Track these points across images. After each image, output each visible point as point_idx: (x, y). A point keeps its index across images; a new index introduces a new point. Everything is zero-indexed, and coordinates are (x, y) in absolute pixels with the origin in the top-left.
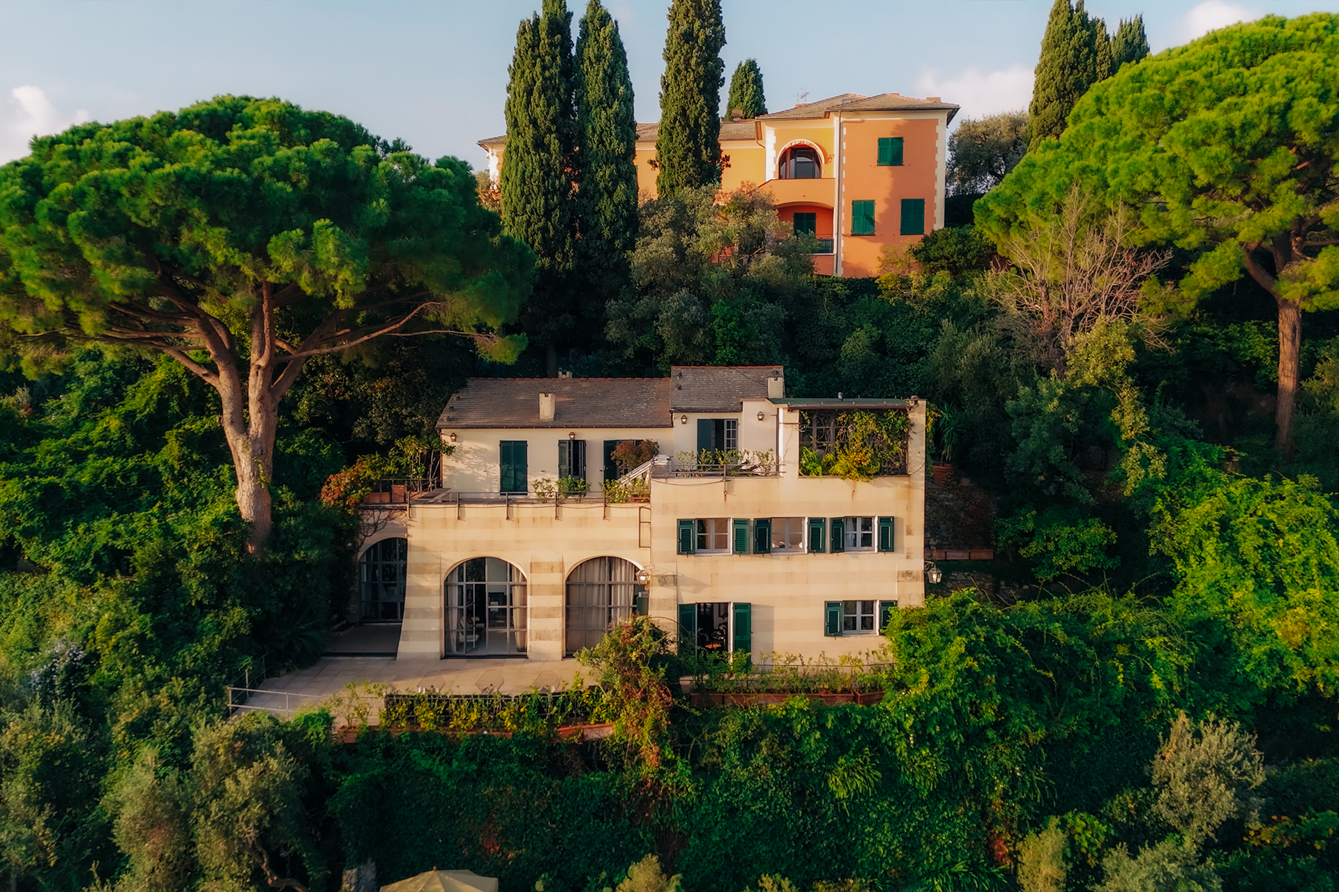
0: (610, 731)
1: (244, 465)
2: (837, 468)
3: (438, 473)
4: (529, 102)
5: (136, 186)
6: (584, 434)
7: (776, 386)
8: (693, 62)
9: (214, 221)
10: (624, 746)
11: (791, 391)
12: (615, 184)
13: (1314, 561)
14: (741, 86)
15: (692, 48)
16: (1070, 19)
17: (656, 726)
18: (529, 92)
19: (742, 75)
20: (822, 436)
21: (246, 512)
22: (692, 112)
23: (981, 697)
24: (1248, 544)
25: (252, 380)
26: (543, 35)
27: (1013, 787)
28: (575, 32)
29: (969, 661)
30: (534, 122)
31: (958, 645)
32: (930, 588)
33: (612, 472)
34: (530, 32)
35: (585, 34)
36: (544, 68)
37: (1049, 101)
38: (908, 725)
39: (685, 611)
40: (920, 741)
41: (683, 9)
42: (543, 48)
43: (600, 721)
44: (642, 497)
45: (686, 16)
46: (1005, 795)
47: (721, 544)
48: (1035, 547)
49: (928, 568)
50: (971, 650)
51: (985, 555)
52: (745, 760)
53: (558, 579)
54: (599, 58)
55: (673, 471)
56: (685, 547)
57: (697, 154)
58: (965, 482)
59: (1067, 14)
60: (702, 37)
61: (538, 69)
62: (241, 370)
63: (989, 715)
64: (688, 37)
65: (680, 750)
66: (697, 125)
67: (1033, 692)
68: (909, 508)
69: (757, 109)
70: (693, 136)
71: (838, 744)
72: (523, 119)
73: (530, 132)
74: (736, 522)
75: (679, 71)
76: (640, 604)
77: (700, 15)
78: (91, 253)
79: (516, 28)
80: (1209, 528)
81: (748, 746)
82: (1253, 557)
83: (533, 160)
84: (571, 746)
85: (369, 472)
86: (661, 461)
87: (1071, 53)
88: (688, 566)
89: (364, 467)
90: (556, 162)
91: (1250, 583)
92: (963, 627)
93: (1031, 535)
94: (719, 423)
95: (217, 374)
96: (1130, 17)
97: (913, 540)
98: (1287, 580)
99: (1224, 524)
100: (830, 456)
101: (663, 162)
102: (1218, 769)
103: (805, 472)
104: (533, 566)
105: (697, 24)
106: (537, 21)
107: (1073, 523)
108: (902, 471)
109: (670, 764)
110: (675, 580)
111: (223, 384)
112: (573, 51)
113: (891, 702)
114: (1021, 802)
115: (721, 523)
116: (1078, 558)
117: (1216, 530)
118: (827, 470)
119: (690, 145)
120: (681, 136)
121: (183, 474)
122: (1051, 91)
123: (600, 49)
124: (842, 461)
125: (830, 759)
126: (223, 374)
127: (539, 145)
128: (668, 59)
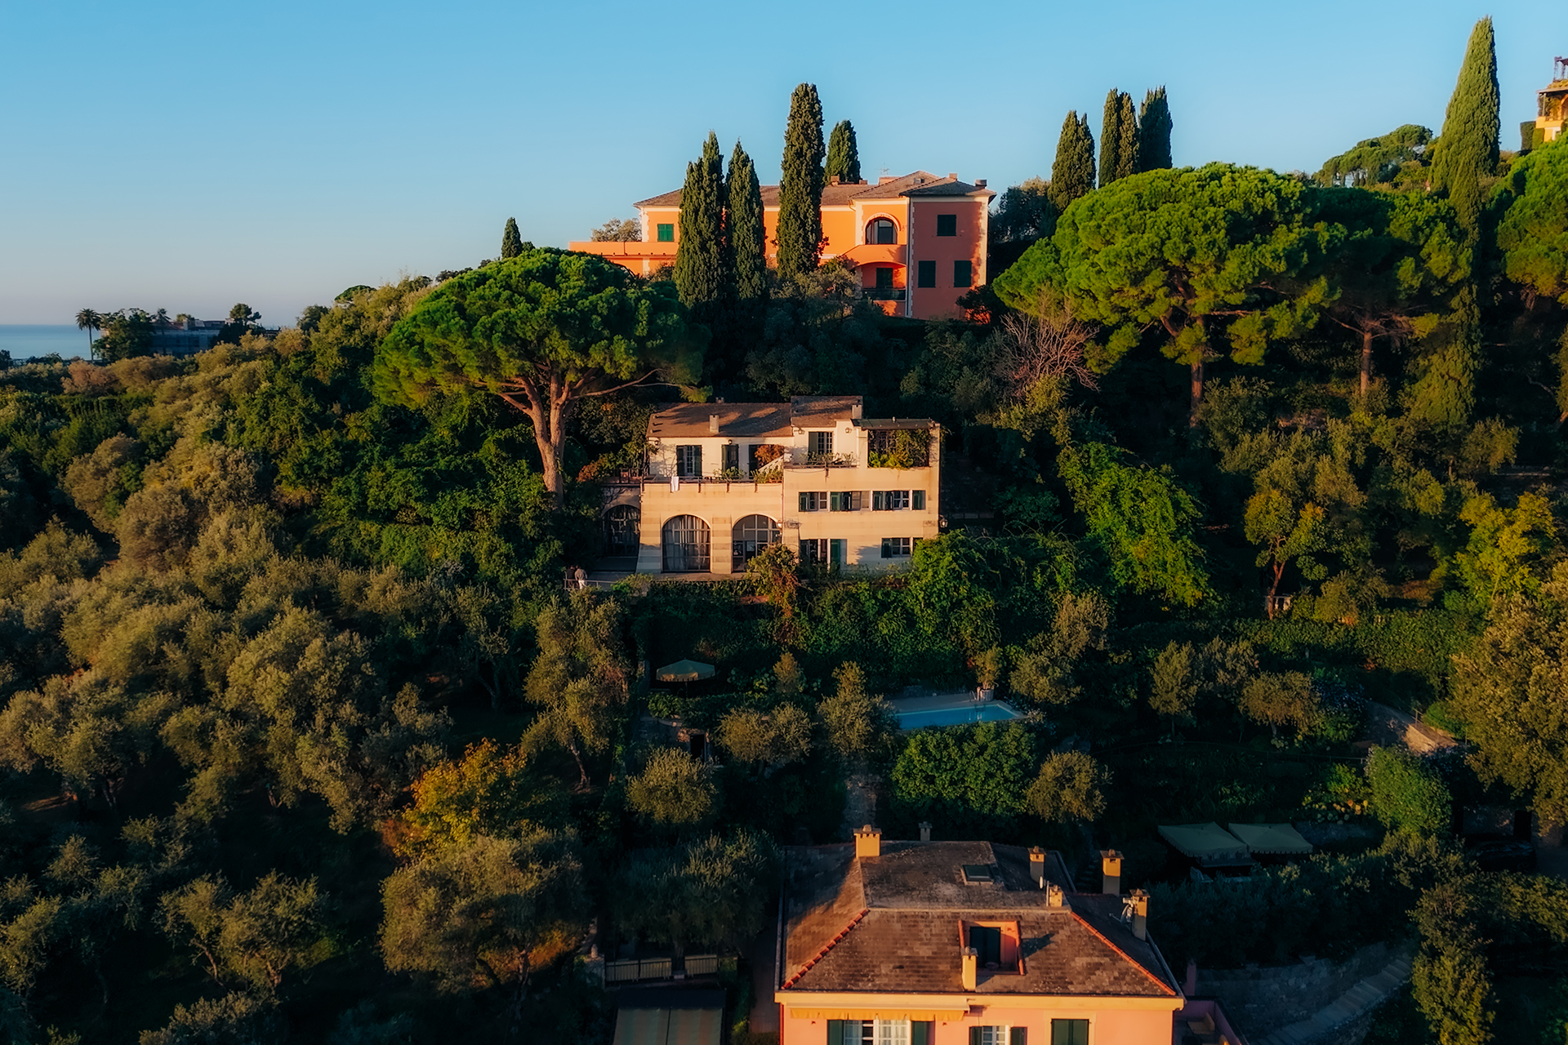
0: (766, 599)
1: (548, 460)
2: (889, 463)
3: (647, 464)
4: (696, 219)
5: (525, 320)
6: (738, 441)
7: (857, 411)
8: (803, 174)
9: (563, 337)
10: (773, 607)
11: (867, 413)
12: (753, 274)
13: (1158, 514)
14: (838, 142)
15: (802, 163)
16: (1076, 131)
17: (790, 596)
18: (696, 211)
19: (838, 134)
20: (882, 445)
21: (551, 488)
22: (802, 208)
23: (960, 583)
24: (1126, 504)
25: (553, 412)
26: (705, 174)
27: (977, 630)
28: (725, 171)
29: (954, 565)
30: (700, 233)
31: (948, 557)
32: (942, 530)
33: (755, 464)
34: (696, 170)
35: (731, 172)
36: (706, 196)
37: (1061, 191)
38: (920, 597)
39: (803, 543)
40: (928, 605)
41: (795, 134)
42: (706, 183)
43: (761, 594)
44: (777, 478)
45: (798, 139)
46: (972, 635)
47: (824, 506)
48: (1011, 509)
49: (940, 519)
50: (955, 559)
51: (989, 516)
52: (836, 614)
53: (729, 528)
54: (743, 187)
55: (794, 464)
56: (802, 508)
57: (806, 238)
58: (978, 469)
59: (1074, 128)
60: (809, 155)
61: (702, 196)
62: (545, 408)
63: (963, 591)
64: (799, 154)
65: (803, 607)
66: (806, 217)
67: (989, 583)
68: (930, 485)
69: (852, 173)
70: (803, 225)
71: (884, 607)
72: (692, 232)
73: (697, 240)
74: (832, 493)
75: (793, 179)
76: (777, 537)
77: (807, 138)
78: (502, 354)
79: (686, 168)
80: (1104, 496)
81: (837, 607)
82: (1128, 514)
83: (699, 259)
84: (746, 606)
85: (608, 465)
86: (787, 457)
87: (1076, 157)
88: (805, 518)
89: (605, 461)
90: (715, 262)
91: (1125, 527)
92: (953, 547)
93: (1010, 502)
94: (821, 434)
95: (531, 408)
96: (1155, 88)
97: (933, 503)
98: (1145, 525)
99: (1114, 493)
100: (885, 456)
101: (783, 241)
102: (1085, 621)
103: (871, 465)
104: (714, 520)
105: (805, 146)
106: (700, 165)
107: (1036, 495)
108: (927, 464)
109: (798, 615)
110: (797, 525)
111: (534, 413)
112: (724, 181)
113: (914, 585)
114: (981, 639)
115: (824, 494)
116: (1035, 515)
117: (1109, 496)
118: (883, 463)
119: (801, 231)
120: (794, 225)
121: (498, 466)
122: (1062, 184)
123: (743, 182)
124: (892, 459)
125: (879, 613)
126: (534, 407)
127: (704, 248)
128: (785, 169)
